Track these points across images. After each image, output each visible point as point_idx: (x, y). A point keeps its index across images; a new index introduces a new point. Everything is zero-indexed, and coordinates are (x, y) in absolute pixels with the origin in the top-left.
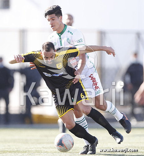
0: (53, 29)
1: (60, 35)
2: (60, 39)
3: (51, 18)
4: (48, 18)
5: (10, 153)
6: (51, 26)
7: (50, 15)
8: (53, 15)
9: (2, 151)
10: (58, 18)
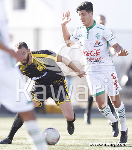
0: (83, 24)
1: (88, 29)
2: (88, 32)
3: (82, 13)
4: (79, 13)
5: (24, 140)
6: (81, 20)
7: (81, 11)
8: (83, 11)
9: (17, 138)
10: (89, 13)
